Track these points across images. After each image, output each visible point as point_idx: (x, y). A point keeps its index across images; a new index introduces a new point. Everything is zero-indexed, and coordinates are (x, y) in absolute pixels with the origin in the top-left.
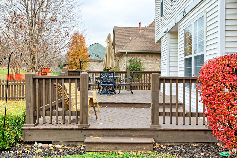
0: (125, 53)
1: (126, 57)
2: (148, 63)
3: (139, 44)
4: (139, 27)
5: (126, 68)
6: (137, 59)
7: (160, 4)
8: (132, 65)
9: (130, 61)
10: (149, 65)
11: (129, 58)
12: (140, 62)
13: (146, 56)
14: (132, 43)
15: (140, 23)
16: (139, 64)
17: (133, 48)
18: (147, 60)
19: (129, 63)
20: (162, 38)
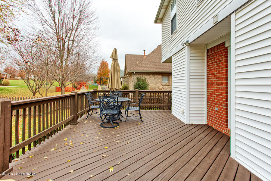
0: (133, 73)
1: (134, 76)
2: (151, 81)
3: (144, 66)
4: (144, 54)
5: (134, 84)
6: (143, 77)
7: (170, 21)
8: (139, 82)
9: (138, 79)
10: (152, 82)
11: (136, 76)
12: (145, 80)
13: (150, 75)
14: (139, 65)
15: (144, 51)
16: (144, 81)
17: (140, 68)
18: (150, 78)
19: (136, 81)
20: (173, 55)
